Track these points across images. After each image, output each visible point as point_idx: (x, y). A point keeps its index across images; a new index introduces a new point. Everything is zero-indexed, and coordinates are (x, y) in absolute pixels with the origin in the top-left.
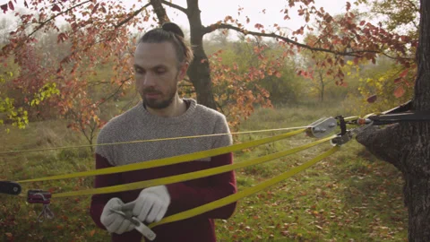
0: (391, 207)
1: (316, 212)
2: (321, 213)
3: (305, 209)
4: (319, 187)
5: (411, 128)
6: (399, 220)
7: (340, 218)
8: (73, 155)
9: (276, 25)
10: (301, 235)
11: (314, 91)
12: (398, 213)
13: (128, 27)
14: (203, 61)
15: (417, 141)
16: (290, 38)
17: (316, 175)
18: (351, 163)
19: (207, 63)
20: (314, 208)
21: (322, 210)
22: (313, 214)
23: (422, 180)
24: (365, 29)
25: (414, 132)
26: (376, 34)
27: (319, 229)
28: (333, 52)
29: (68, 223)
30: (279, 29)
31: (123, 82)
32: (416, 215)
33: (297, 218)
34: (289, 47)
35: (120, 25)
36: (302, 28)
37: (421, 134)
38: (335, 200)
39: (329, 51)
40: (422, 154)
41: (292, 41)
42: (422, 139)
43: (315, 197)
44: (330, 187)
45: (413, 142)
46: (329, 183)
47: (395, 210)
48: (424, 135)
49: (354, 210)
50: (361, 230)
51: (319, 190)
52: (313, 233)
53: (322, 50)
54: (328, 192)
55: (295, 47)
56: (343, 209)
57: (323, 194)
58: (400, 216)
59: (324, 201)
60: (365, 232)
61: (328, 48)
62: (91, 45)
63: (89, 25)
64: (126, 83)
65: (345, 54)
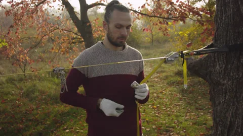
0: (196, 102)
1: (155, 107)
2: (158, 107)
3: (148, 105)
4: (155, 93)
5: (213, 59)
6: (200, 109)
7: (168, 109)
8: (15, 80)
9: (129, 3)
10: (148, 119)
11: (148, 40)
12: (200, 105)
13: (44, 6)
14: (88, 24)
15: (216, 66)
16: (137, 11)
17: (153, 86)
18: (172, 79)
19: (90, 26)
20: (153, 105)
21: (158, 105)
22: (153, 108)
23: (220, 87)
24: (179, 5)
25: (215, 61)
26: (186, 7)
27: (157, 116)
28: (162, 18)
29: (16, 119)
30: (131, 5)
31: (42, 37)
32: (217, 106)
33: (144, 110)
34: (136, 15)
35: (39, 5)
36: (144, 5)
37: (218, 62)
38: (165, 100)
39: (160, 17)
40: (219, 73)
41: (138, 12)
42: (219, 64)
43: (153, 98)
44: (161, 92)
45: (214, 66)
46: (161, 90)
47: (198, 104)
48: (220, 62)
49: (175, 105)
50: (181, 116)
51: (155, 95)
52: (154, 118)
53: (155, 17)
54: (160, 95)
55: (140, 15)
56: (170, 104)
57: (158, 97)
58: (201, 107)
59: (159, 100)
60: (183, 116)
61: (159, 16)
62: (22, 16)
63: (21, 5)
64: (44, 38)
65: (168, 18)
